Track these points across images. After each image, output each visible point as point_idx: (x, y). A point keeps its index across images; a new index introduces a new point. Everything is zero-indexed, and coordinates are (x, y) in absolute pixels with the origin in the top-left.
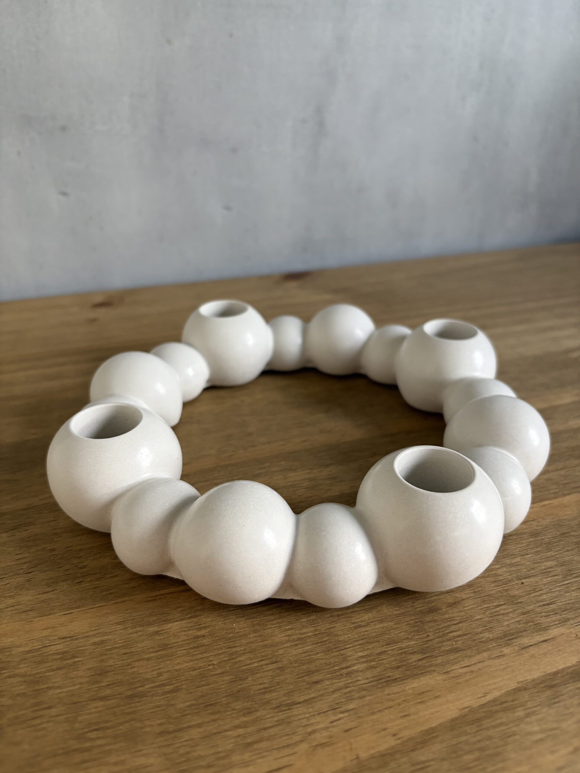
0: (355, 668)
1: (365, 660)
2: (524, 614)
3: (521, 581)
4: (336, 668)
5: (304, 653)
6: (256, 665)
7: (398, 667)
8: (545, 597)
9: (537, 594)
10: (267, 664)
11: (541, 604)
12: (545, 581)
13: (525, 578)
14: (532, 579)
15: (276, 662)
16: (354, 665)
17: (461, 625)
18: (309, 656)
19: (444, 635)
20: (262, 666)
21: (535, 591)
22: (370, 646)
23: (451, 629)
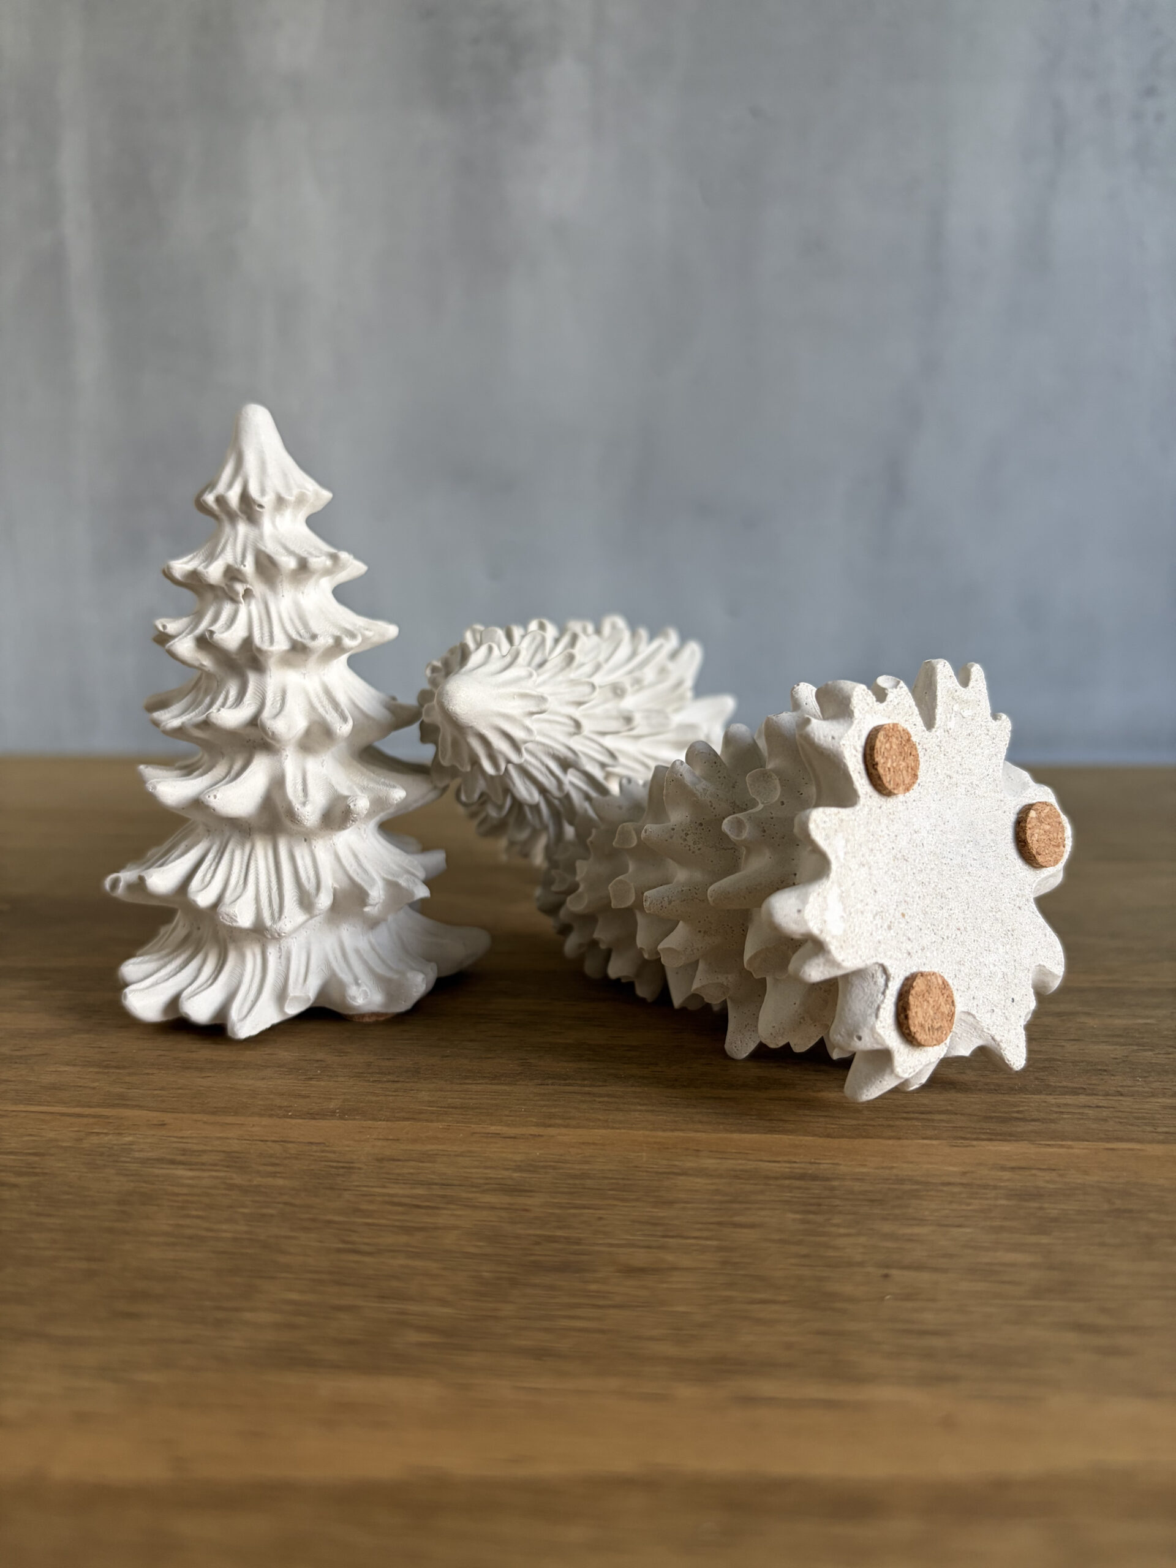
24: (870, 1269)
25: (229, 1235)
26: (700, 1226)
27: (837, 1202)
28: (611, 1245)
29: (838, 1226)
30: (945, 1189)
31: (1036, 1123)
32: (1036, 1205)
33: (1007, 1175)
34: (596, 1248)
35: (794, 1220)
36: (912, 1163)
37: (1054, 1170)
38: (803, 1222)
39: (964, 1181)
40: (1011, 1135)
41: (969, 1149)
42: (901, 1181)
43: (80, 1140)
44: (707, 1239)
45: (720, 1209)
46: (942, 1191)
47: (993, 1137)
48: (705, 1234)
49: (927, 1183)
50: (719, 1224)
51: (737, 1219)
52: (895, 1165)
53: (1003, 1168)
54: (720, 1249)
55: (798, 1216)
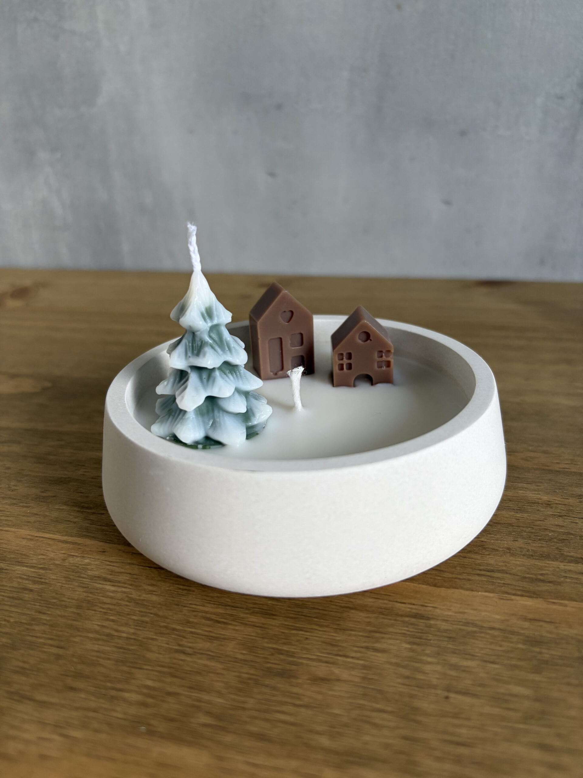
0: (126, 695)
1: (145, 691)
2: (406, 738)
3: (446, 694)
4: (109, 685)
5: (97, 652)
6: (41, 640)
7: (172, 720)
8: (463, 731)
9: (455, 721)
10: (51, 645)
11: (446, 737)
12: (487, 709)
13: (459, 692)
14: (468, 700)
15: (61, 648)
16: (128, 691)
17: (303, 710)
18: (98, 657)
19: (266, 711)
20: (44, 644)
21: (456, 716)
22: (169, 679)
23: (285, 708)
24: (439, 692)
25: (124, 635)
26: (355, 649)
27: (430, 637)
28: (309, 659)
29: (428, 655)
30: (490, 632)
31: (551, 585)
32: (537, 649)
33: (527, 624)
34: (300, 661)
35: (406, 648)
36: (476, 610)
37: (553, 623)
38: (411, 650)
39: (502, 627)
40: (534, 593)
41: (509, 602)
42: (467, 624)
43: (64, 560)
44: (358, 659)
45: (369, 637)
46: (488, 634)
47: (524, 594)
48: (358, 655)
49: (482, 627)
50: (367, 648)
51: (377, 645)
52: (466, 611)
53: (526, 619)
54: (365, 667)
55: (408, 646)
